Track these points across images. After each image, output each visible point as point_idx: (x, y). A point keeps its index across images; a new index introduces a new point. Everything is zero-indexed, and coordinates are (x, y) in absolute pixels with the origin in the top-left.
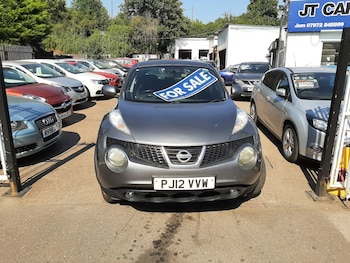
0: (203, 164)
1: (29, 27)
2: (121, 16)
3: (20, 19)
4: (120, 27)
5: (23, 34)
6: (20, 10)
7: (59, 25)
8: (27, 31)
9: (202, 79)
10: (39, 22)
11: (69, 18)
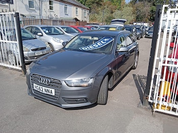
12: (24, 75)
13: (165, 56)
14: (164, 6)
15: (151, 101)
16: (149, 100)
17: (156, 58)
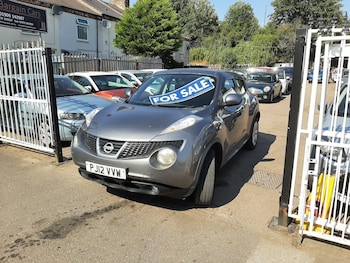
0: (119, 158)
1: (161, 42)
2: (270, 25)
3: (156, 36)
4: (265, 36)
5: (155, 48)
6: (156, 29)
7: (209, 38)
8: (159, 46)
9: (200, 86)
10: (169, 38)
11: (219, 31)
12: (57, 162)
13: (316, 128)
14: (311, 31)
15: (293, 216)
16: (290, 215)
17: (300, 131)
